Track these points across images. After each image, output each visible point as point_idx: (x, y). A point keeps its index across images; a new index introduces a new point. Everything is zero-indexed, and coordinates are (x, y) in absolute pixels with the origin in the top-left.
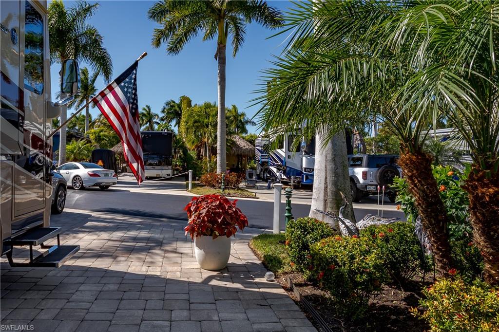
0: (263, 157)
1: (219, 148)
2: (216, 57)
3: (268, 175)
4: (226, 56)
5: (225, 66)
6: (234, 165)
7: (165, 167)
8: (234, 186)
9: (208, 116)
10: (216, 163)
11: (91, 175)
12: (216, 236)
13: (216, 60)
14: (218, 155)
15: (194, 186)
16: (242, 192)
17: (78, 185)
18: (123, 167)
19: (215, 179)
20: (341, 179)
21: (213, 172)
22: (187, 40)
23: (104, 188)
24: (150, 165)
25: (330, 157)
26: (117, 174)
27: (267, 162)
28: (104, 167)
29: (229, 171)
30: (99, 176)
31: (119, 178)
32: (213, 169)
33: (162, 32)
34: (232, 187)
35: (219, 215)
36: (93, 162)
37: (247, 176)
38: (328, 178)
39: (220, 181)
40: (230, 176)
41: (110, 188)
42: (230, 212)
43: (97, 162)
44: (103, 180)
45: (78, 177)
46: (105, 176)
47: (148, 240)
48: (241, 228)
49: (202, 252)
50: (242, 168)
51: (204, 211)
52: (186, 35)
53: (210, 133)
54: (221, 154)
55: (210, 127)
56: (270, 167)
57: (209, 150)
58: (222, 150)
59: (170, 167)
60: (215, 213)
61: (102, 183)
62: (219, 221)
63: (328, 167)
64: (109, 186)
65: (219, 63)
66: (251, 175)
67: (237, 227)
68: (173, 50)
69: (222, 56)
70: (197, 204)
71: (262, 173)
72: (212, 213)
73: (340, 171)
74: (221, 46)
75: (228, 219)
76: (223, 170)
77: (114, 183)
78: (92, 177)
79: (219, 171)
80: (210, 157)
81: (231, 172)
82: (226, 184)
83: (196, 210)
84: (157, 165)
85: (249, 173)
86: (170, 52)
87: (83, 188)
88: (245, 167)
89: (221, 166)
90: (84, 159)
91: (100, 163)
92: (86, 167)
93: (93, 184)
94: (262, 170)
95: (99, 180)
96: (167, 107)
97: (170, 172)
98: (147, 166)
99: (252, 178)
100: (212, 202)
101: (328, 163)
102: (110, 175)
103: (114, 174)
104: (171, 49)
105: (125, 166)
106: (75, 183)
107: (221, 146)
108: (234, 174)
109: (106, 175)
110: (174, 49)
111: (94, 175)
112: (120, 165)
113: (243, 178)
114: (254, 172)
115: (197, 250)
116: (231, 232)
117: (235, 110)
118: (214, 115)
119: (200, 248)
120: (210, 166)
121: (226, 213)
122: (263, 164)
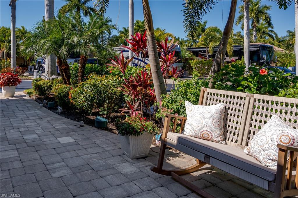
0: (39, 59)
1: (12, 54)
2: (10, 5)
3: (42, 69)
4: (16, 5)
5: (15, 11)
6: (22, 64)
8: (21, 74)
9: (5, 36)
10: (10, 62)
12: (10, 86)
13: (10, 6)
14: (11, 58)
16: (25, 77)
19: (10, 71)
20: (53, 67)
21: (8, 67)
25: (50, 60)
27: (41, 62)
29: (18, 67)
32: (9, 66)
34: (20, 75)
35: (11, 79)
37: (29, 69)
38: (49, 67)
39: (12, 72)
40: (18, 69)
42: (15, 78)
48: (19, 84)
50: (27, 66)
51: (6, 78)
53: (6, 46)
54: (13, 58)
55: (6, 43)
56: (43, 65)
57: (6, 55)
58: (14, 55)
60: (10, 79)
62: (11, 81)
63: (49, 64)
65: (12, 8)
67: (18, 83)
69: (14, 5)
70: (3, 76)
71: (39, 68)
72: (9, 79)
73: (53, 64)
75: (15, 80)
76: (14, 66)
79: (12, 66)
80: (6, 59)
81: (19, 67)
82: (16, 73)
83: (3, 78)
85: (30, 68)
89: (14, 64)
94: (38, 66)
99: (32, 70)
100: (8, 75)
101: (49, 62)
108: (21, 68)
113: (26, 71)
114: (33, 67)
115: (3, 91)
116: (15, 85)
117: (24, 29)
118: (8, 36)
119: (4, 90)
120: (7, 64)
121: (13, 78)
122: (39, 63)
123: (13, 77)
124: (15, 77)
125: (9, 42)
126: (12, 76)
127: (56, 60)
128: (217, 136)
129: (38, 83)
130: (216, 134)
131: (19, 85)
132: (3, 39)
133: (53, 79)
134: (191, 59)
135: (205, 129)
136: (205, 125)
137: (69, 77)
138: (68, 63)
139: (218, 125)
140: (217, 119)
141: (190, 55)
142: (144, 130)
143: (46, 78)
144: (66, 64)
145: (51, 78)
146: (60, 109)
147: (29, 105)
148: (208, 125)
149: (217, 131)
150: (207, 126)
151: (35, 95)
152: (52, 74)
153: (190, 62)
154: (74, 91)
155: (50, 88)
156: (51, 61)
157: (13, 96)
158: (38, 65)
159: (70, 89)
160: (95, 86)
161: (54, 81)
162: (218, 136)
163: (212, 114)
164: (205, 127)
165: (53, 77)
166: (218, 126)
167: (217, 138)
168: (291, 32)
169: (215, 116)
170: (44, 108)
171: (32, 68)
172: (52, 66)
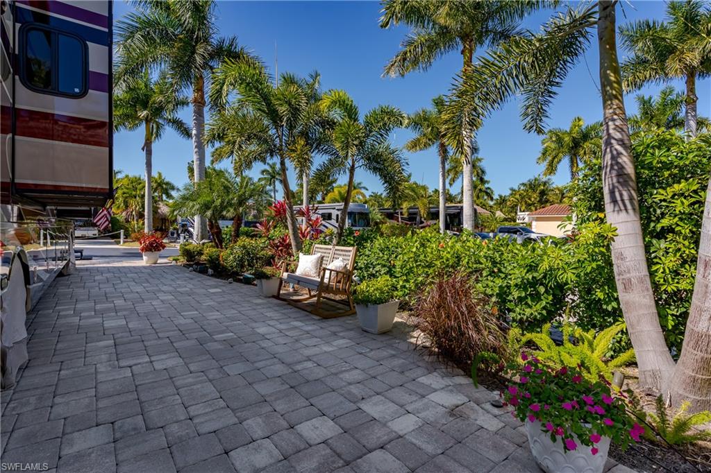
0: (183, 221)
1: (146, 214)
5: (152, 157)
6: (158, 227)
7: (91, 228)
9: (135, 189)
10: (143, 224)
12: (153, 251)
14: (145, 219)
15: (124, 242)
20: (204, 231)
21: (141, 231)
25: (199, 224)
27: (186, 225)
29: (154, 231)
32: (141, 229)
37: (169, 234)
38: (199, 231)
40: (155, 234)
50: (165, 229)
51: (148, 242)
53: (138, 203)
54: (148, 219)
55: (138, 198)
57: (137, 215)
58: (149, 216)
59: (96, 228)
60: (152, 243)
65: (147, 154)
66: (172, 234)
67: (162, 249)
70: (145, 240)
73: (204, 228)
74: (148, 142)
76: (149, 230)
79: (146, 230)
80: (137, 221)
81: (156, 231)
88: (168, 229)
89: (149, 227)
97: (96, 232)
101: (199, 226)
107: (148, 213)
108: (159, 233)
113: (166, 236)
114: (175, 231)
116: (159, 250)
117: (160, 178)
118: (140, 190)
120: (138, 227)
122: (183, 226)
124: (159, 241)
125: (143, 196)
126: (155, 240)
127: (208, 223)
129: (187, 247)
131: (162, 252)
132: (134, 193)
133: (203, 244)
134: (383, 223)
135: (307, 269)
137: (221, 241)
138: (221, 226)
139: (315, 266)
140: (315, 263)
141: (380, 217)
142: (274, 276)
143: (195, 243)
144: (218, 227)
145: (201, 242)
146: (210, 271)
147: (177, 270)
149: (314, 270)
151: (183, 260)
152: (202, 239)
153: (381, 226)
154: (224, 253)
155: (200, 253)
156: (201, 224)
157: (156, 263)
158: (181, 229)
159: (221, 252)
160: (244, 247)
161: (205, 246)
162: (314, 273)
163: (312, 260)
165: (203, 241)
168: (514, 190)
169: (314, 261)
170: (194, 272)
171: (174, 233)
172: (202, 229)
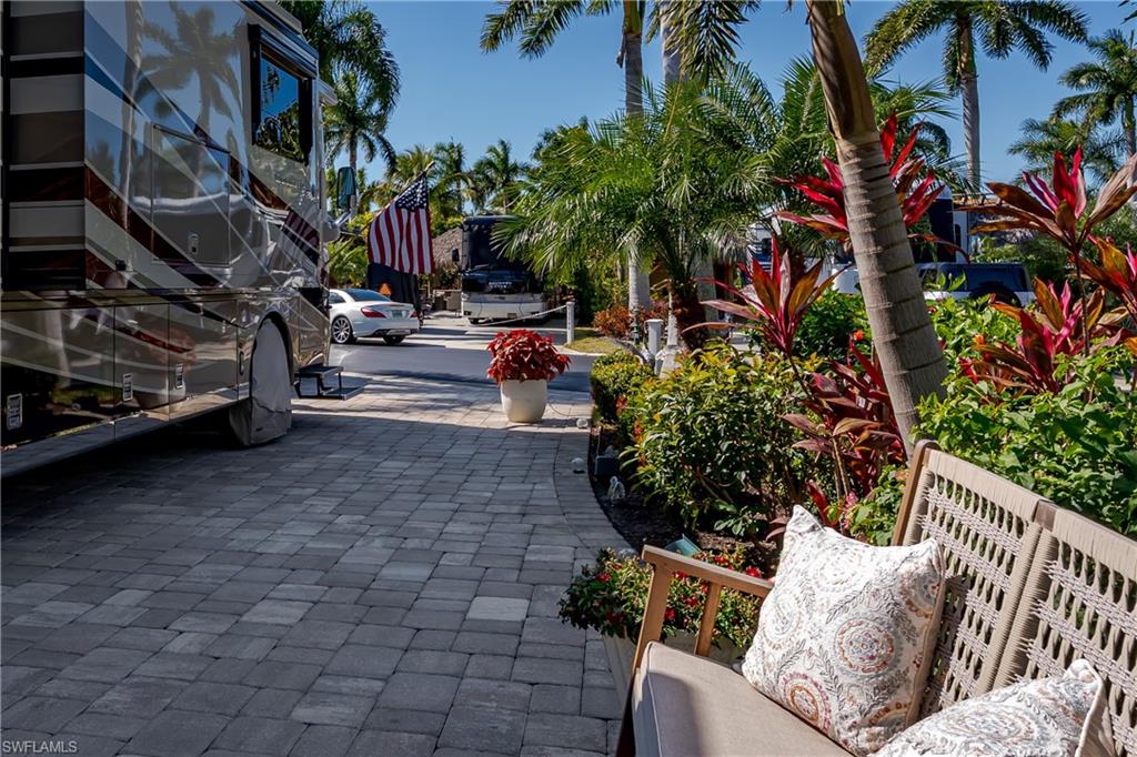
2: (620, 61)
7: (528, 297)
11: (367, 314)
12: (523, 379)
13: (621, 67)
15: (577, 336)
17: (342, 334)
18: (436, 298)
22: (562, 25)
23: (394, 340)
24: (496, 291)
26: (420, 312)
28: (393, 298)
30: (384, 317)
31: (425, 321)
33: (501, 19)
35: (526, 353)
36: (370, 288)
41: (404, 341)
42: (541, 349)
43: (378, 289)
44: (392, 325)
45: (342, 319)
46: (394, 315)
47: (453, 401)
48: (560, 372)
49: (508, 399)
51: (509, 348)
52: (557, 14)
60: (522, 352)
61: (388, 330)
62: (526, 360)
64: (402, 337)
65: (627, 73)
67: (555, 370)
68: (532, 48)
69: (633, 58)
70: (503, 342)
72: (519, 351)
74: (631, 36)
75: (539, 359)
76: (640, 301)
77: (413, 331)
78: (369, 319)
79: (631, 303)
83: (500, 349)
84: (510, 291)
86: (527, 51)
87: (351, 341)
89: (638, 293)
90: (349, 282)
91: (385, 289)
92: (357, 298)
93: (371, 332)
95: (383, 324)
96: (546, 145)
97: (538, 307)
98: (487, 296)
100: (519, 339)
102: (404, 313)
103: (411, 312)
104: (528, 45)
105: (442, 297)
106: (336, 330)
109: (397, 314)
110: (533, 46)
111: (374, 314)
112: (431, 292)
115: (504, 398)
116: (546, 375)
119: (507, 396)
121: (535, 351)
123: (533, 346)
124: (542, 345)
126: (530, 343)
128: (850, 722)
130: (847, 708)
135: (801, 666)
136: (806, 647)
139: (872, 658)
140: (871, 624)
148: (816, 650)
149: (855, 692)
150: (810, 654)
157: (537, 422)
162: (858, 718)
163: (848, 592)
164: (802, 656)
166: (872, 665)
167: (854, 732)
169: (862, 609)
